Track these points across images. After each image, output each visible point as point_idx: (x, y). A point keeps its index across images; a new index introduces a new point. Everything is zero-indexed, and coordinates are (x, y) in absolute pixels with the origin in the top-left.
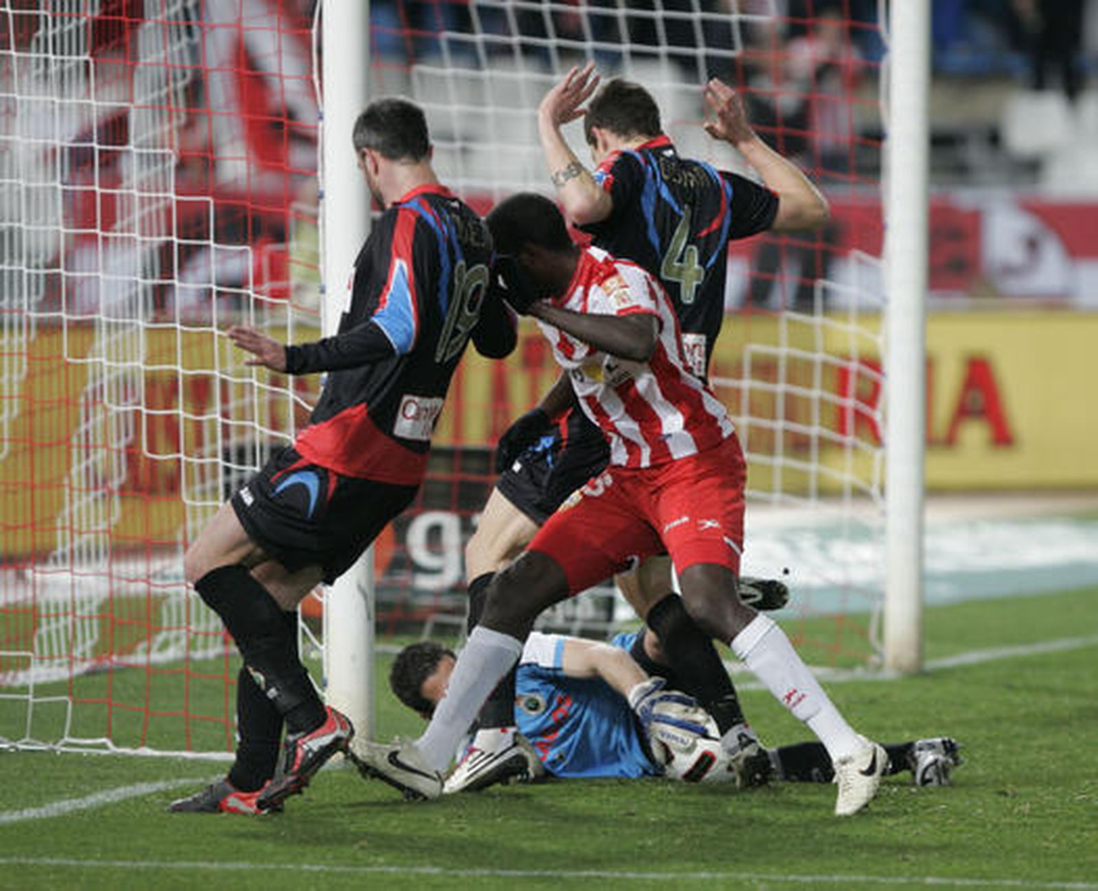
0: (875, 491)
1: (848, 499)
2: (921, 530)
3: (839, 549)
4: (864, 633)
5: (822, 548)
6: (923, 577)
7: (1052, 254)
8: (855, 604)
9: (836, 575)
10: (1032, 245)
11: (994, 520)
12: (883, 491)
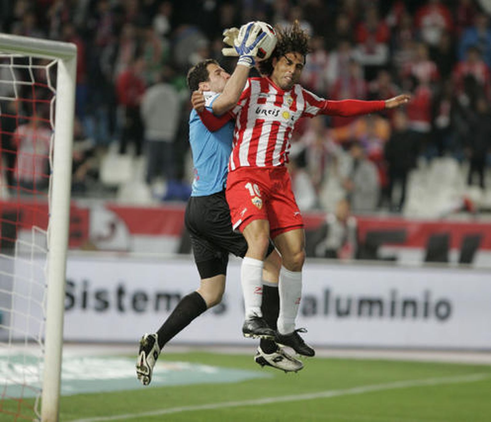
0: (39, 341)
1: (26, 344)
2: (60, 360)
3: (19, 368)
4: (31, 408)
5: (10, 367)
6: (60, 382)
7: (122, 232)
8: (27, 394)
9: (18, 380)
10: (113, 227)
11: (92, 357)
12: (43, 341)
